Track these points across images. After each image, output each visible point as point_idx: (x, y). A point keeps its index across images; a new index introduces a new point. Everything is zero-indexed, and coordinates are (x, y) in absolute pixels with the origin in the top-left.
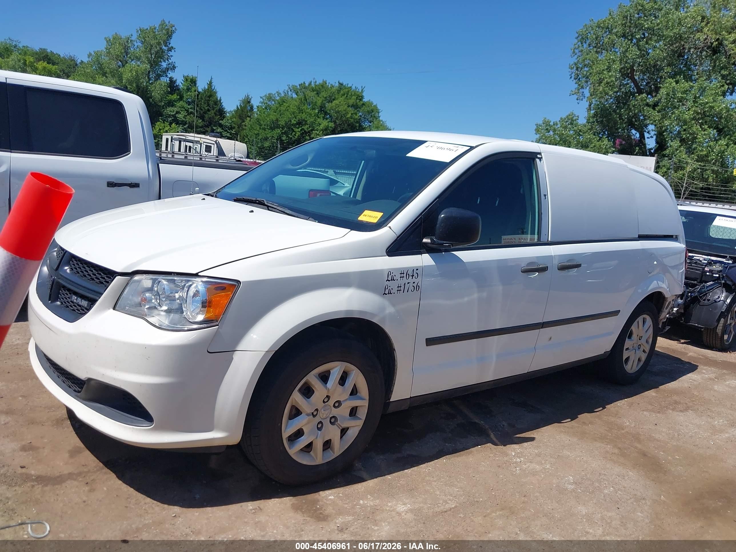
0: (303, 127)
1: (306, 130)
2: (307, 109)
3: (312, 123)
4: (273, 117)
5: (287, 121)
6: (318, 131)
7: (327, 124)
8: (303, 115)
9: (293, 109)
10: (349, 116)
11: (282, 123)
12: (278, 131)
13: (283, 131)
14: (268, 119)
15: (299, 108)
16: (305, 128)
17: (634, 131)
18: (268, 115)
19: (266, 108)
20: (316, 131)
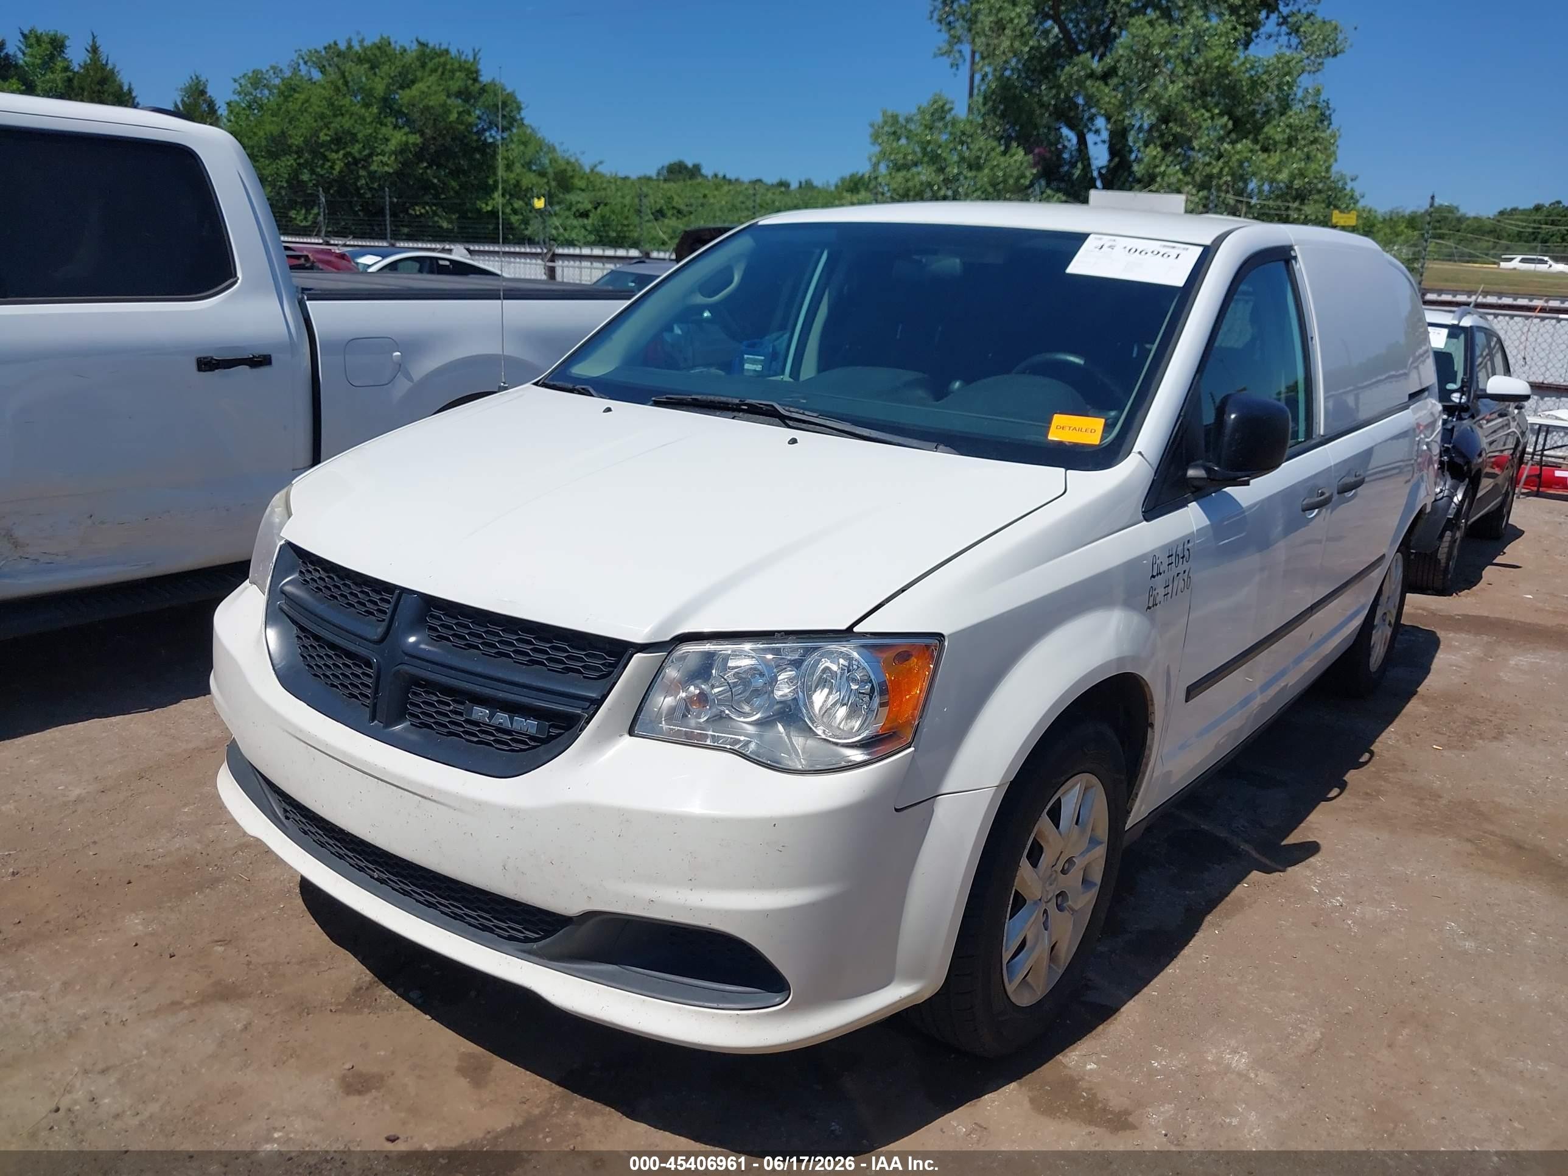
0: (348, 150)
1: (357, 155)
2: (351, 106)
3: (368, 138)
4: (271, 127)
5: (308, 135)
6: (384, 156)
7: (404, 138)
8: (344, 121)
9: (319, 106)
10: (453, 116)
11: (297, 141)
12: (289, 161)
13: (302, 161)
14: (261, 133)
15: (332, 104)
16: (355, 150)
17: (1065, 131)
18: (260, 123)
19: (249, 107)
20: (380, 157)
